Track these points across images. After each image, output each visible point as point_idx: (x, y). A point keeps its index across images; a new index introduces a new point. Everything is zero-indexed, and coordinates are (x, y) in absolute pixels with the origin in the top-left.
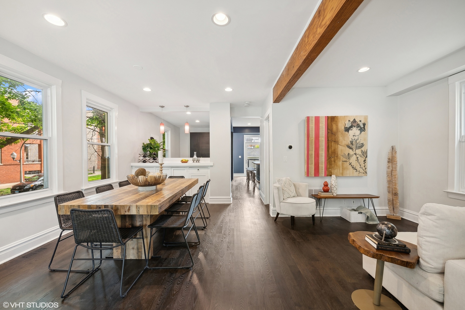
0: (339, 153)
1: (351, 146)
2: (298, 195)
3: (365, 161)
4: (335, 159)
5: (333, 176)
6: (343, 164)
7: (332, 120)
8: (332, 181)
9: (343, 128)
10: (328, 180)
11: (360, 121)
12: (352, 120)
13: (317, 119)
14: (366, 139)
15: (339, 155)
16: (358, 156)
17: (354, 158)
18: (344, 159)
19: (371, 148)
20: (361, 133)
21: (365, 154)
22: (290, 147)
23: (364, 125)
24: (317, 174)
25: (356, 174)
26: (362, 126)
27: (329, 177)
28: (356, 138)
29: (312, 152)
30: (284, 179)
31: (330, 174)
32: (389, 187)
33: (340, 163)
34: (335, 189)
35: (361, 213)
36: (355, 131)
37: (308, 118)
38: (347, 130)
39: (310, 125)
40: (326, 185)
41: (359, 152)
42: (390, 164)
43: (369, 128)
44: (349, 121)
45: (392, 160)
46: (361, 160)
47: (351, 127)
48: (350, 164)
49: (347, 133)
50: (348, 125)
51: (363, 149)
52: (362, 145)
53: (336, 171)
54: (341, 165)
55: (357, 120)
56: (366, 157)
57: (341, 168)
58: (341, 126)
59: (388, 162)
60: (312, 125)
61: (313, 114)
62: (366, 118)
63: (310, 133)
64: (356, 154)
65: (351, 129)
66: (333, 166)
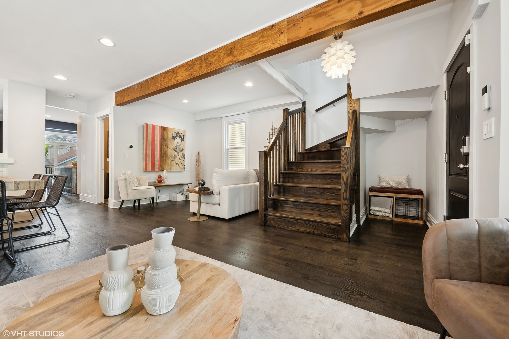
0: (169, 154)
1: (176, 149)
2: (140, 185)
3: (184, 160)
4: (165, 158)
5: (165, 171)
6: (171, 162)
7: (164, 129)
8: (165, 174)
9: (171, 137)
10: (161, 173)
11: (181, 133)
12: (176, 132)
13: (154, 127)
14: (184, 146)
15: (168, 156)
16: (180, 157)
17: (177, 158)
18: (172, 159)
19: (187, 152)
20: (182, 142)
21: (184, 156)
22: (131, 147)
23: (184, 136)
24: (153, 169)
25: (179, 169)
26: (183, 137)
27: (162, 172)
28: (179, 144)
29: (150, 152)
30: (128, 172)
31: (163, 169)
32: (197, 177)
33: (169, 161)
34: (166, 180)
35: (183, 194)
36: (178, 140)
37: (147, 125)
38: (174, 138)
39: (148, 131)
40: (160, 177)
41: (180, 154)
42: (197, 163)
43: (186, 138)
44: (175, 132)
45: (198, 161)
46: (182, 159)
47: (176, 136)
48: (175, 162)
49: (173, 140)
50: (174, 135)
51: (183, 152)
52: (182, 150)
53: (166, 167)
54: (170, 163)
55: (180, 133)
56: (185, 158)
57: (170, 165)
58: (170, 135)
59: (196, 162)
60: (150, 131)
61: (151, 122)
62: (185, 132)
63: (148, 137)
64: (179, 155)
65: (176, 138)
66: (164, 163)
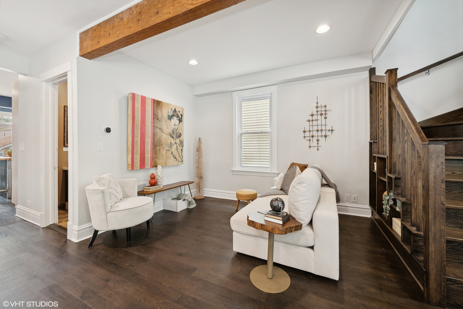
0: (164, 141)
1: (172, 134)
3: (182, 150)
4: (159, 148)
5: (159, 167)
6: (166, 153)
7: (157, 104)
8: (159, 172)
9: (167, 115)
10: (153, 171)
11: (179, 112)
12: (173, 109)
13: (143, 99)
14: (182, 130)
15: (163, 144)
16: (177, 145)
17: (174, 147)
18: (168, 149)
19: (185, 138)
20: (179, 123)
21: (182, 143)
22: (108, 130)
23: (182, 116)
24: (142, 166)
25: (176, 163)
26: (180, 117)
27: (154, 168)
28: (176, 127)
29: (138, 139)
31: (156, 164)
32: (197, 172)
33: (164, 152)
34: (161, 180)
35: (184, 200)
36: (175, 120)
37: (134, 95)
38: (170, 118)
39: (136, 105)
40: (153, 177)
41: (178, 141)
42: (198, 153)
43: (184, 119)
44: (171, 109)
45: (199, 150)
46: (180, 148)
47: (173, 116)
48: (172, 153)
49: (169, 121)
50: (171, 114)
51: (180, 138)
52: (180, 136)
53: (160, 161)
54: (165, 154)
55: (177, 110)
56: (183, 147)
57: (165, 158)
58: (165, 112)
59: (197, 151)
60: (138, 105)
61: (140, 92)
62: (183, 109)
63: (136, 115)
64: (176, 143)
65: (173, 118)
66: (158, 155)
